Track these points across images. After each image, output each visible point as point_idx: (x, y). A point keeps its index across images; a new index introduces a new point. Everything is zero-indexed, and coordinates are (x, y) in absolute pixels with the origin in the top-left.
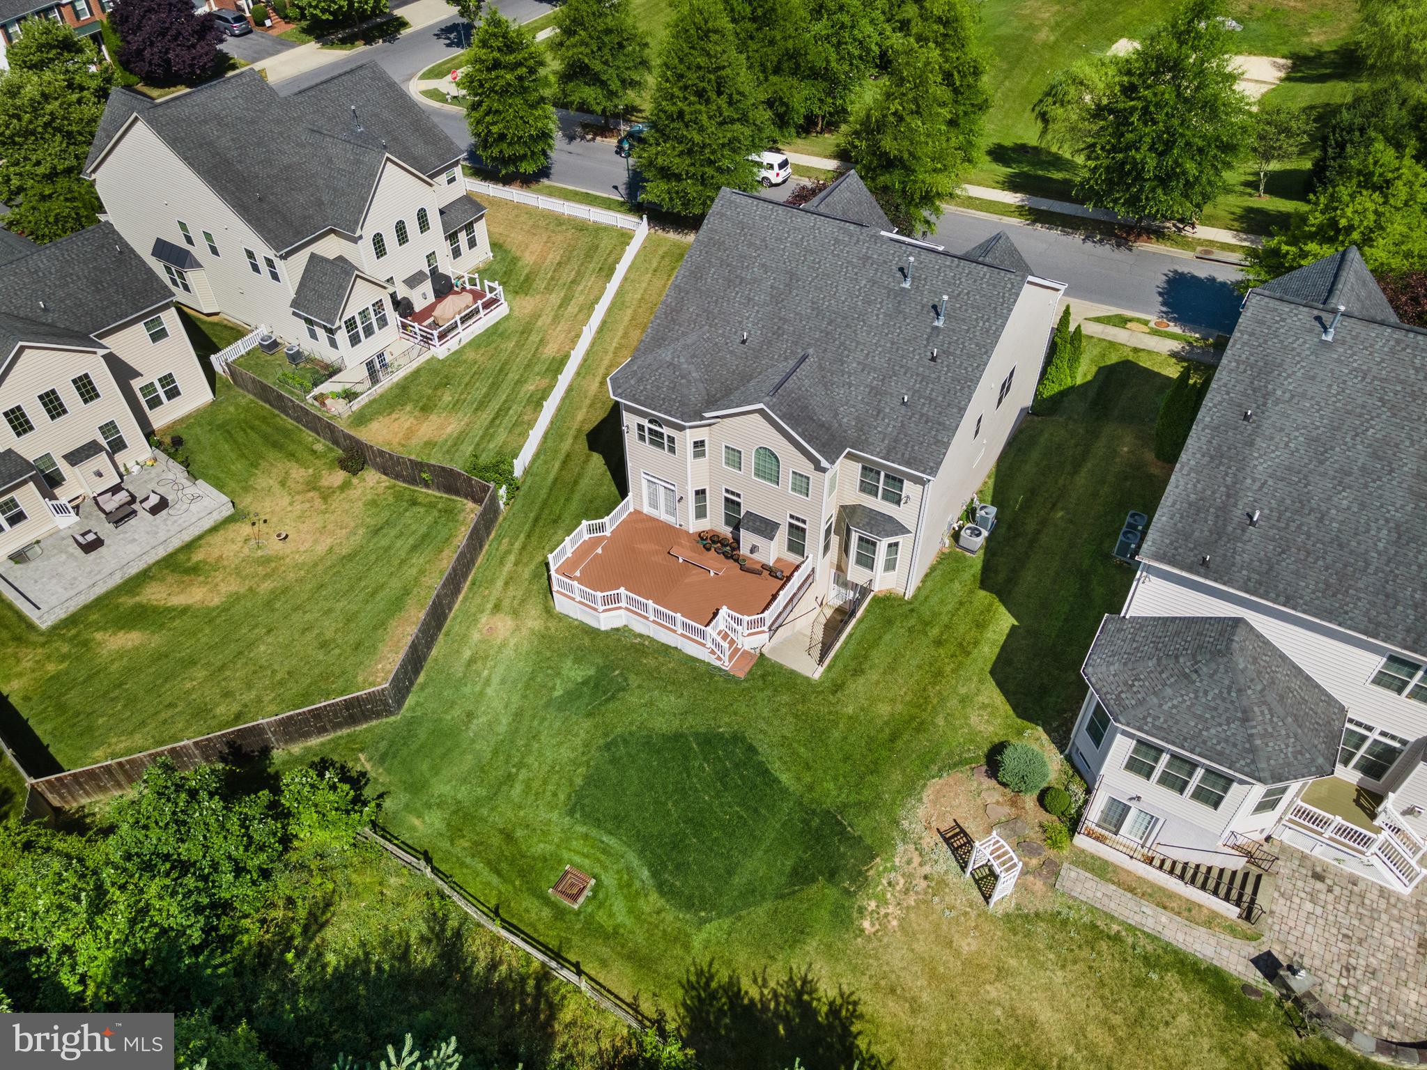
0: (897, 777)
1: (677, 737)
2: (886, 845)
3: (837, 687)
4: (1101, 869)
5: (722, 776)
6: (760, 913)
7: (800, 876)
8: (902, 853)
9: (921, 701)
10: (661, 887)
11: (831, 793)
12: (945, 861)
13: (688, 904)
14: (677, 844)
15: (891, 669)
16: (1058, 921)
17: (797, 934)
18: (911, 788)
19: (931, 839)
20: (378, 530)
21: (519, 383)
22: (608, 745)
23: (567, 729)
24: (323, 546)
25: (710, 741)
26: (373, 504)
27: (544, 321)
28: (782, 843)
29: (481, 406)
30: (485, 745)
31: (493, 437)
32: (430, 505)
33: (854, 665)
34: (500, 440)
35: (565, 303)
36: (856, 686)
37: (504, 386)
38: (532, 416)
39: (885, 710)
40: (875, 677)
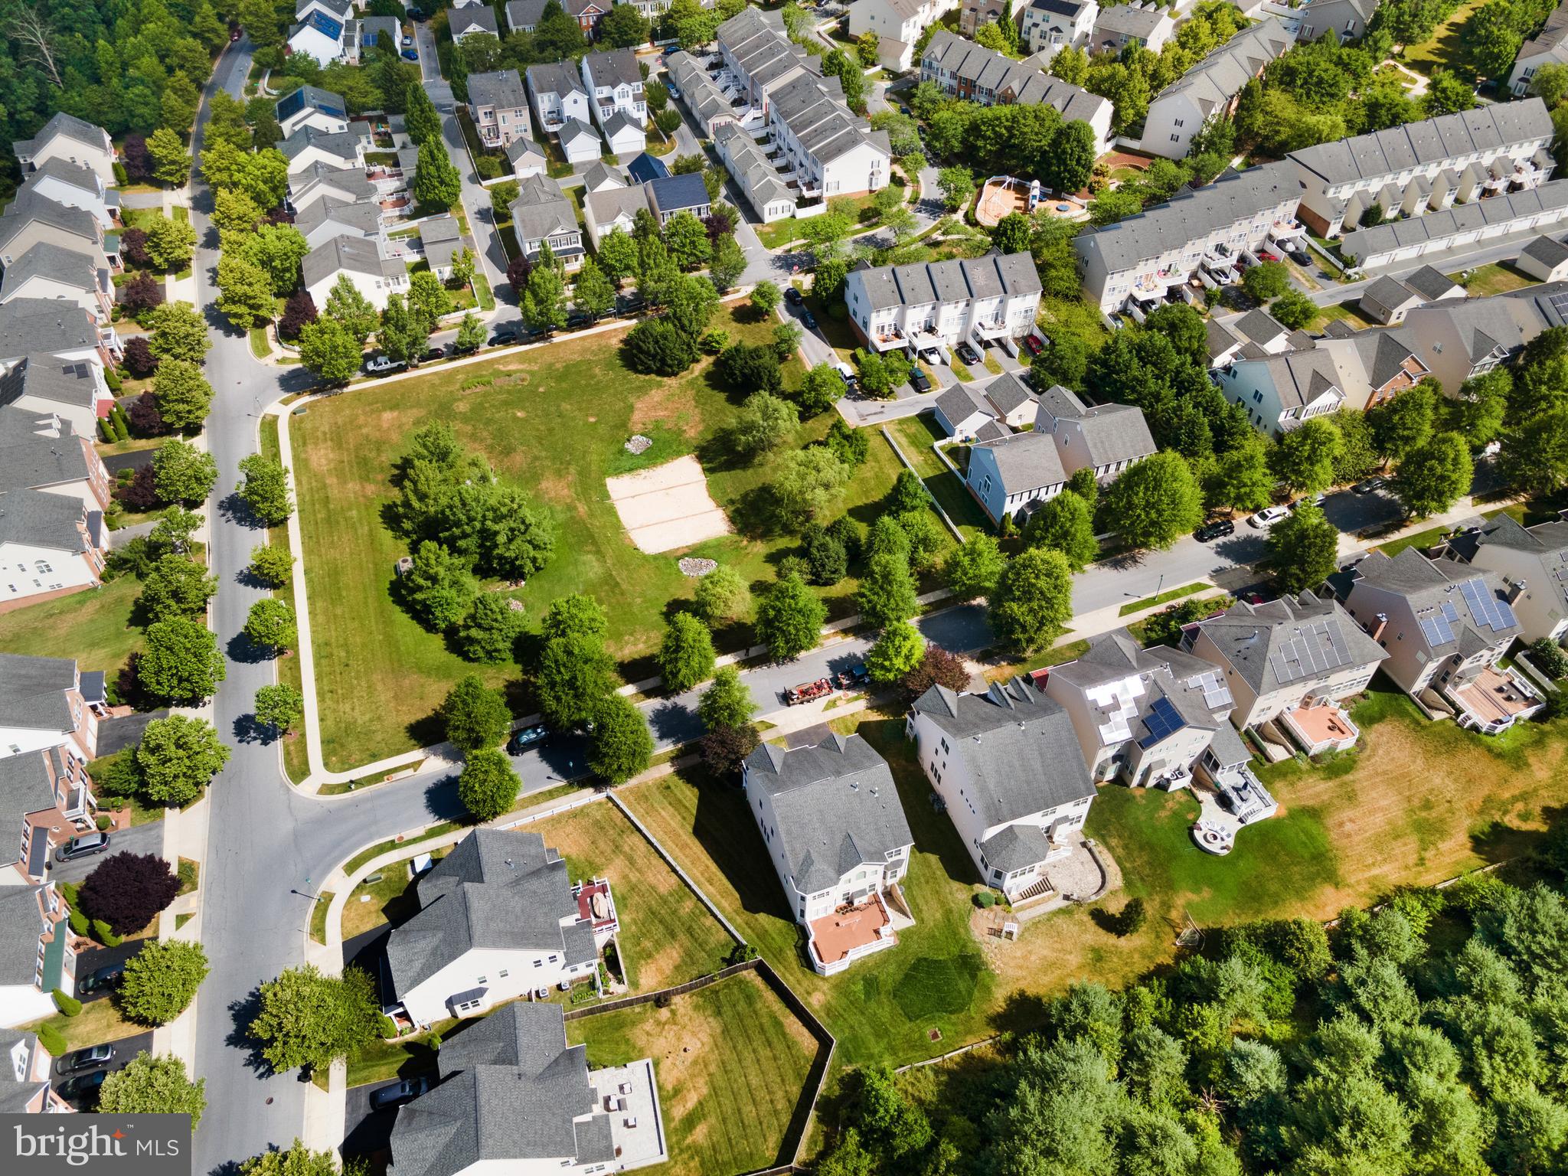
0: (962, 930)
1: (906, 975)
2: (979, 949)
3: (922, 921)
4: (1022, 908)
5: (928, 973)
6: (976, 993)
7: (974, 977)
8: (984, 947)
9: (943, 903)
10: (951, 1012)
11: (955, 951)
12: (995, 939)
13: (960, 1009)
14: (942, 999)
15: (927, 902)
16: (1027, 929)
17: (988, 990)
18: (967, 930)
19: (987, 938)
20: (718, 1013)
21: (675, 912)
22: (895, 996)
23: (880, 1003)
24: (706, 1039)
25: (915, 967)
26: (697, 1008)
27: (634, 877)
28: (960, 974)
29: (673, 935)
30: (867, 1029)
31: (706, 943)
32: (727, 986)
33: (917, 912)
34: (712, 941)
35: (631, 861)
36: (926, 915)
37: (668, 918)
38: (709, 921)
39: (938, 915)
40: (925, 908)
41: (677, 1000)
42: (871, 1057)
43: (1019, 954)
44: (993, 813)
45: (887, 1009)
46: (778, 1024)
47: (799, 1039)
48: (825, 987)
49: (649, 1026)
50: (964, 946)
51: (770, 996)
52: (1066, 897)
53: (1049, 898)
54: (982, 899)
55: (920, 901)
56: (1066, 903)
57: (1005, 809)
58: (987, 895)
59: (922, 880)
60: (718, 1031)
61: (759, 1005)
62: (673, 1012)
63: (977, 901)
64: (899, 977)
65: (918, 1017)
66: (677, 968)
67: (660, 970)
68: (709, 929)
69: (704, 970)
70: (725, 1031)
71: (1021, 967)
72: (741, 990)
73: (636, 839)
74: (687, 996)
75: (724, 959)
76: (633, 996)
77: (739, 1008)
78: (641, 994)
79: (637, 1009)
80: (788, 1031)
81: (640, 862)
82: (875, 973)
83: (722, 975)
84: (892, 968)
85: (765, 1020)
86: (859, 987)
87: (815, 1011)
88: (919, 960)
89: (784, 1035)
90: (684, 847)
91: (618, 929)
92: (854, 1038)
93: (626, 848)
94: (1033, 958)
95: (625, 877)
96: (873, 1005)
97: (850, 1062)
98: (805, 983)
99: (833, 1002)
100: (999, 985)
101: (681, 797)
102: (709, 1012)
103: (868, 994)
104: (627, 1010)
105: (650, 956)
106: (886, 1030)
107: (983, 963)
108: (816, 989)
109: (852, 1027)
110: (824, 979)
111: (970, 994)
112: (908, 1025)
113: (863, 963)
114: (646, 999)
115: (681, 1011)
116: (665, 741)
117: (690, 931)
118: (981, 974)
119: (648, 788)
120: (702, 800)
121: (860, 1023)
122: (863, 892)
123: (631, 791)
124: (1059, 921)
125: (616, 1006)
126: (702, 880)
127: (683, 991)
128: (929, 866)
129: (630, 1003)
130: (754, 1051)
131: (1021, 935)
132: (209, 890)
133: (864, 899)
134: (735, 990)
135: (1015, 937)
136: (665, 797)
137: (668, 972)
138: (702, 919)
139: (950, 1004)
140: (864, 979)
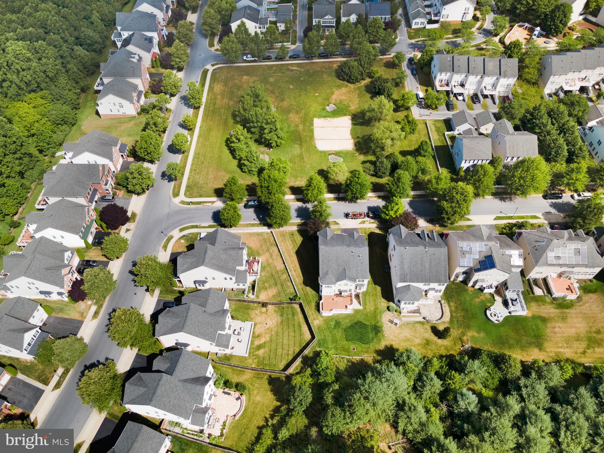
0: (379, 317)
1: (352, 325)
2: (382, 325)
3: (365, 308)
4: (405, 316)
5: (360, 327)
6: (375, 340)
7: (376, 334)
8: (385, 325)
9: (375, 305)
10: (363, 343)
11: (373, 323)
12: (390, 324)
13: (367, 344)
14: (361, 338)
15: (370, 303)
16: (404, 324)
17: (380, 340)
18: (381, 317)
19: (387, 322)
20: (282, 315)
21: (279, 277)
22: (345, 331)
23: (338, 331)
24: (275, 322)
25: (356, 323)
26: (275, 311)
27: (270, 261)
28: (372, 331)
29: (276, 285)
30: (330, 338)
31: (286, 291)
32: (288, 308)
33: (365, 304)
34: (288, 291)
35: (271, 255)
36: (367, 307)
37: (277, 279)
38: (289, 284)
39: (372, 309)
40: (368, 304)
41: (270, 306)
42: (327, 348)
43: (397, 332)
44: (403, 278)
45: (340, 334)
46: (300, 326)
47: (305, 333)
48: (321, 319)
49: (257, 312)
50: (377, 322)
51: (301, 316)
52: (424, 318)
53: (417, 316)
54: (390, 308)
55: (367, 301)
56: (423, 320)
57: (408, 277)
58: (393, 307)
59: (371, 294)
60: (280, 321)
61: (296, 318)
62: (267, 310)
63: (388, 308)
64: (349, 325)
65: (350, 341)
66: (274, 296)
67: (268, 295)
68: (288, 286)
69: (282, 299)
70: (282, 322)
71: (395, 337)
72: (292, 311)
73: (275, 249)
74: (273, 306)
75: (290, 298)
76: (256, 300)
77: (289, 316)
78: (258, 300)
79: (256, 305)
80: (302, 329)
81: (274, 257)
82: (341, 320)
83: (287, 303)
84: (347, 321)
85: (296, 323)
86: (333, 323)
87: (314, 326)
88: (358, 321)
89: (301, 330)
90: (290, 256)
91: (258, 277)
92: (324, 340)
93: (271, 251)
94: (402, 335)
95: (267, 260)
96: (335, 331)
97: (319, 347)
98: (315, 315)
99: (322, 325)
100: (384, 340)
101: (296, 239)
102: (278, 314)
103: (335, 326)
104: (252, 304)
105: (266, 289)
106: (337, 341)
107: (382, 330)
108: (317, 319)
109: (325, 336)
110: (322, 316)
111: (373, 339)
112: (346, 342)
113: (338, 316)
114: (259, 303)
115: (270, 310)
116: (298, 218)
117: (282, 285)
118: (379, 334)
119: (286, 233)
120: (303, 243)
121: (328, 335)
122: (346, 291)
123: (280, 232)
124: (418, 325)
125: (249, 302)
126: (293, 269)
127: (273, 304)
128: (376, 290)
129: (254, 302)
130: (289, 332)
131: (400, 326)
132: (138, 224)
133: (346, 294)
134: (290, 310)
135: (398, 326)
136: (290, 237)
137: (270, 296)
138: (288, 283)
139: (363, 340)
140: (336, 321)
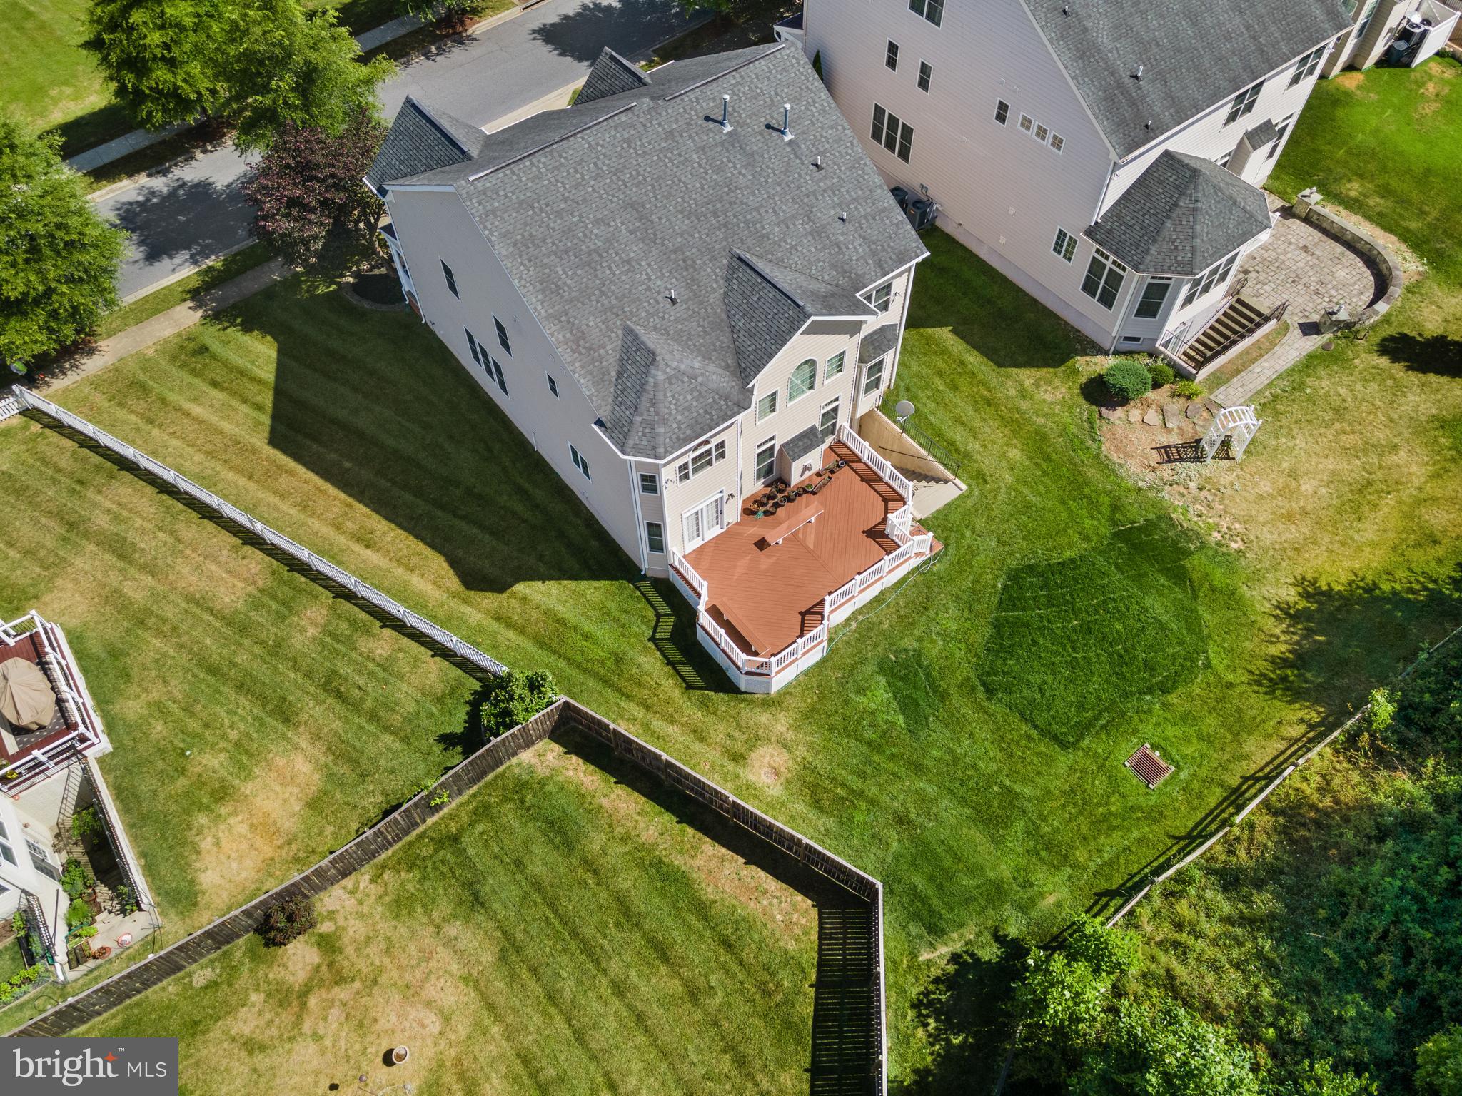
4: (1220, 379)
5: (1052, 601)
7: (1179, 576)
8: (1168, 494)
9: (1014, 424)
10: (1165, 689)
12: (1188, 469)
13: (1185, 673)
14: (1124, 661)
15: (973, 432)
17: (1229, 598)
18: (1106, 467)
20: (475, 900)
21: (276, 649)
26: (401, 905)
32: (482, 812)
33: (958, 460)
34: (406, 695)
36: (985, 461)
41: (332, 903)
43: (1267, 487)
44: (1128, 113)
47: (752, 908)
48: (780, 724)
50: (1117, 507)
52: (1310, 329)
53: (1272, 342)
54: (1116, 382)
55: (957, 435)
56: (1318, 339)
57: (1151, 98)
58: (1120, 374)
59: (935, 382)
60: (488, 957)
61: (595, 842)
62: (328, 945)
63: (1099, 395)
64: (982, 634)
65: (1082, 729)
66: (314, 804)
67: (264, 827)
68: (387, 666)
69: (396, 784)
70: (510, 949)
72: (529, 812)
74: (363, 879)
75: (447, 740)
77: (536, 868)
80: (709, 893)
81: (150, 544)
82: (909, 643)
83: (457, 786)
84: (951, 619)
86: (880, 694)
87: (770, 806)
88: (1015, 576)
89: (702, 909)
91: (101, 745)
92: (923, 853)
96: (939, 735)
98: (719, 731)
99: (820, 762)
100: (1256, 578)
102: (444, 907)
103: (909, 706)
105: (222, 793)
106: (1008, 797)
107: (1186, 534)
109: (901, 820)
110: (771, 703)
112: (1064, 761)
113: (864, 623)
115: (355, 930)
119: (145, 363)
122: (807, 440)
123: (96, 383)
127: (346, 867)
128: (943, 352)
130: (619, 988)
133: (815, 459)
134: (510, 815)
137: (289, 825)
138: (363, 643)
139: (1150, 668)
140: (886, 669)
